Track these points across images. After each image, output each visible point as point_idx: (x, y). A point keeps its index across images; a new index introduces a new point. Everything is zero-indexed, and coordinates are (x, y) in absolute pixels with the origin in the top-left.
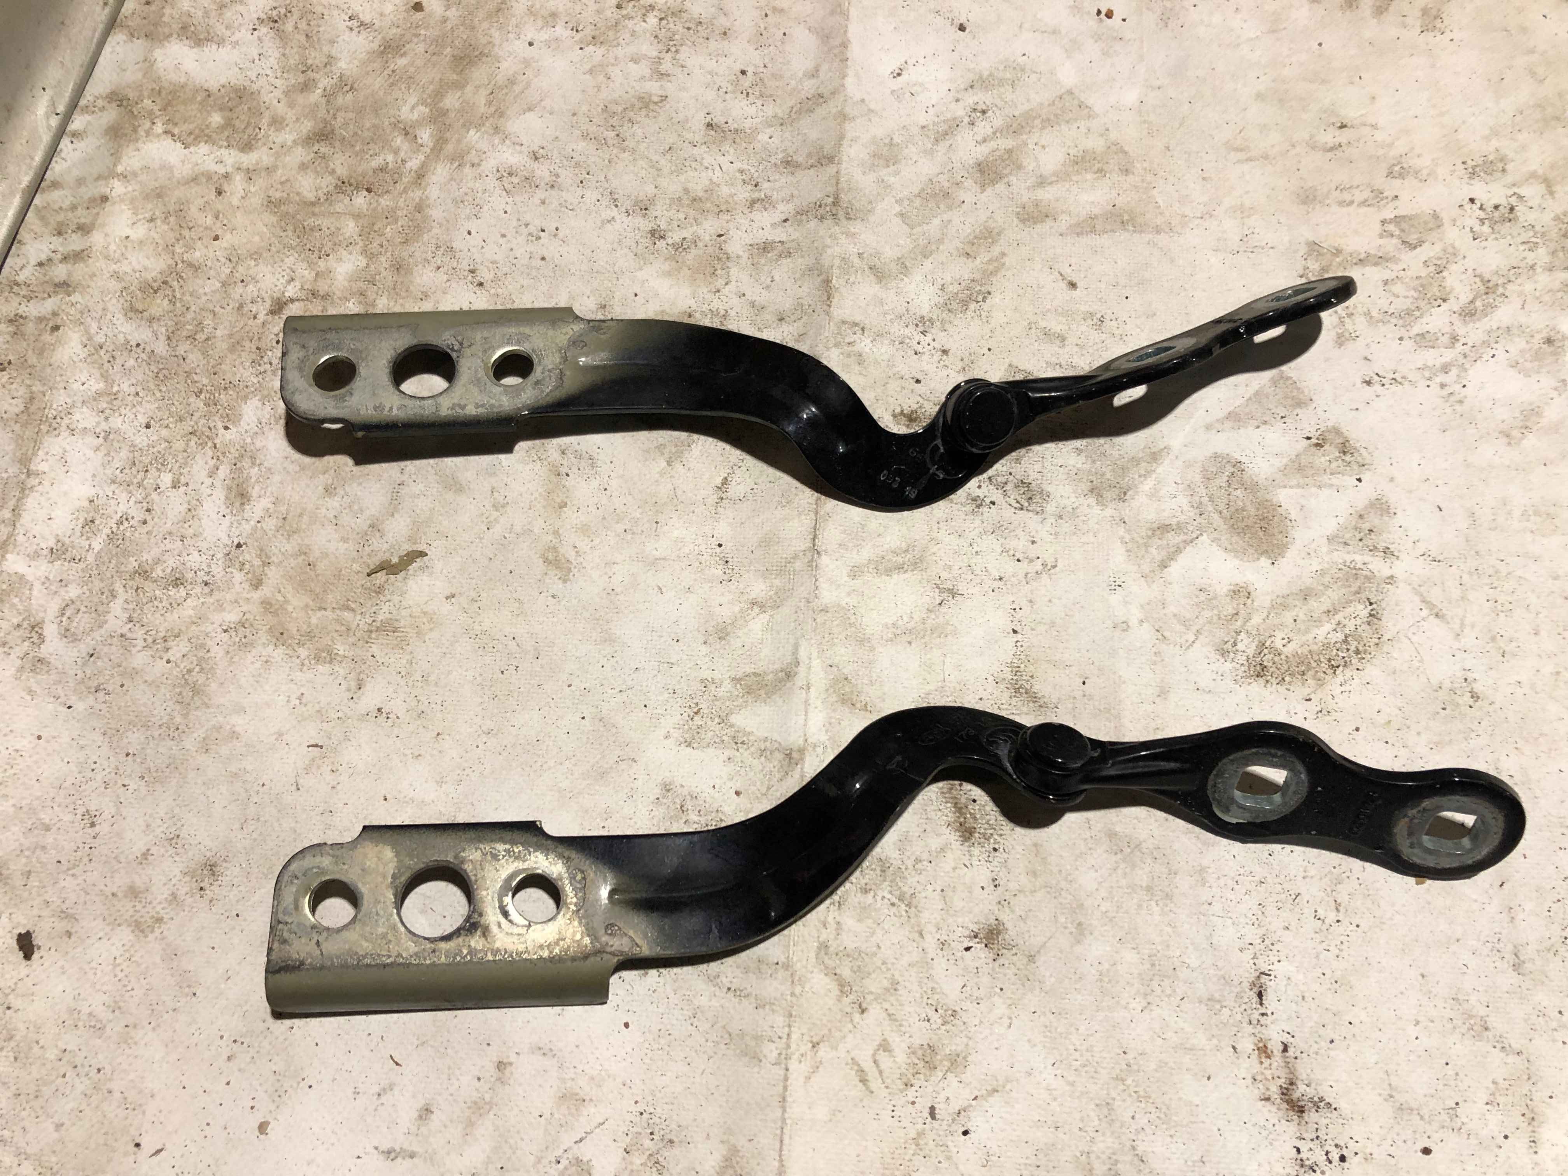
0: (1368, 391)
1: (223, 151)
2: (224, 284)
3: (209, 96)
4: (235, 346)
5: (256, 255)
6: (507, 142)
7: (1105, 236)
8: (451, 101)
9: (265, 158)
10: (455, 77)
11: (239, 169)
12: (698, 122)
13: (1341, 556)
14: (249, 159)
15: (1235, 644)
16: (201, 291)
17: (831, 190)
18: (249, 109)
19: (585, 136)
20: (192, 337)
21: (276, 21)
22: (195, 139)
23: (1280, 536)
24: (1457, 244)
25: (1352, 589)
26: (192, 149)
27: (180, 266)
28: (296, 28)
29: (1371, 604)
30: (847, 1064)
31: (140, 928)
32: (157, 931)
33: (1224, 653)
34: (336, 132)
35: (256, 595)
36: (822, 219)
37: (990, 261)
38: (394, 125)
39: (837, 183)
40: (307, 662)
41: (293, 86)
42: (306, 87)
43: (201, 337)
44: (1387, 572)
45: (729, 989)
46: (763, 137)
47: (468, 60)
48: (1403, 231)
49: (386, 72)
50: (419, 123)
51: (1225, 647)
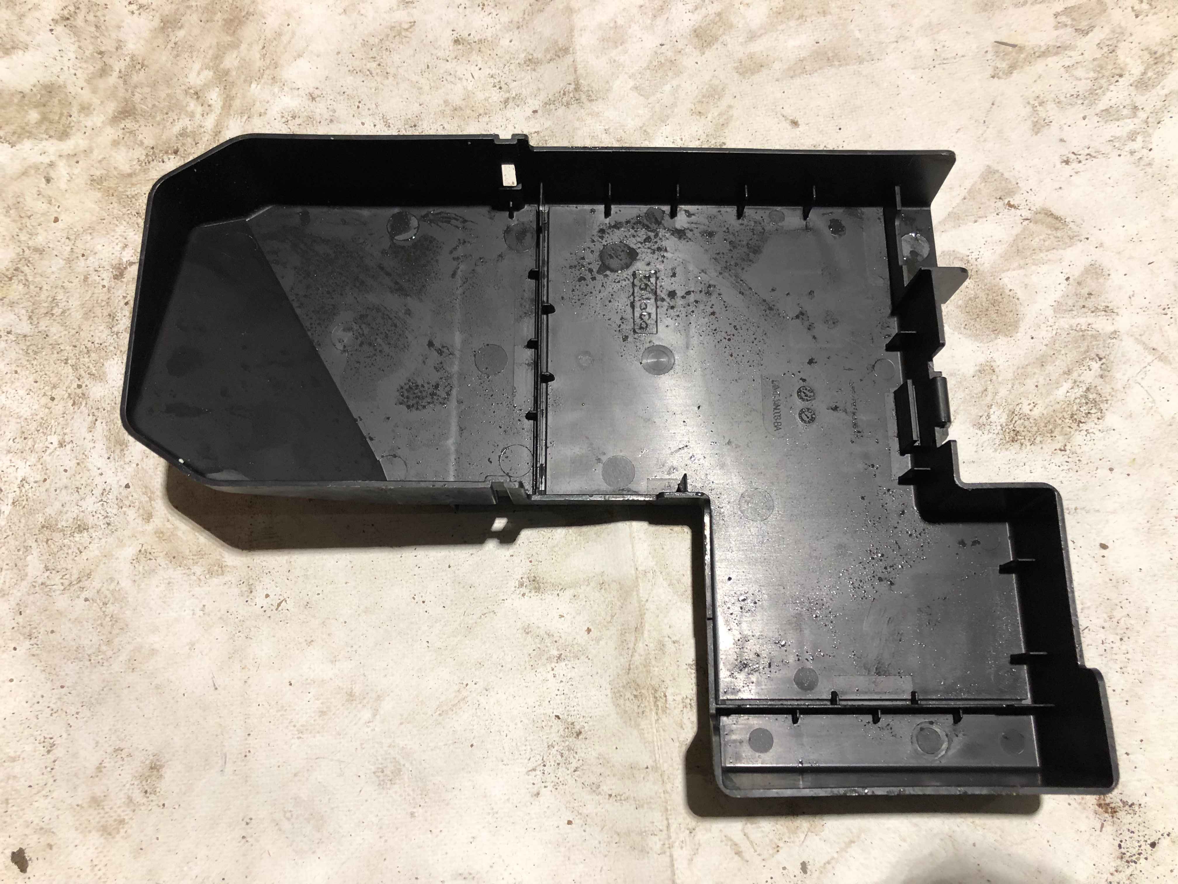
0: (1067, 170)
1: (44, 143)
2: (69, 261)
3: (24, 97)
4: (88, 314)
5: (91, 230)
6: (286, 88)
7: (816, 74)
8: (230, 61)
9: (81, 142)
10: (229, 38)
11: (60, 156)
12: (446, 39)
13: (1065, 322)
14: (68, 146)
15: (989, 416)
16: (49, 271)
17: (571, 78)
18: (59, 101)
19: (353, 71)
20: (49, 313)
21: (68, 19)
22: (19, 137)
23: (1011, 315)
24: (1123, 24)
25: (1082, 349)
26: (18, 146)
27: (27, 252)
28: (86, 21)
29: (1100, 359)
30: (722, 841)
31: (106, 831)
32: (122, 831)
33: (980, 426)
34: (137, 106)
35: (150, 527)
36: (568, 104)
37: (720, 114)
38: (186, 92)
39: (575, 71)
40: (202, 577)
41: (93, 73)
42: (104, 71)
43: (57, 311)
44: (1110, 329)
45: (610, 795)
46: (505, 42)
47: (237, 21)
48: (1073, 19)
49: (169, 47)
50: (207, 86)
51: (981, 421)
